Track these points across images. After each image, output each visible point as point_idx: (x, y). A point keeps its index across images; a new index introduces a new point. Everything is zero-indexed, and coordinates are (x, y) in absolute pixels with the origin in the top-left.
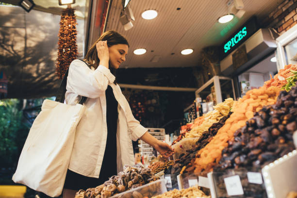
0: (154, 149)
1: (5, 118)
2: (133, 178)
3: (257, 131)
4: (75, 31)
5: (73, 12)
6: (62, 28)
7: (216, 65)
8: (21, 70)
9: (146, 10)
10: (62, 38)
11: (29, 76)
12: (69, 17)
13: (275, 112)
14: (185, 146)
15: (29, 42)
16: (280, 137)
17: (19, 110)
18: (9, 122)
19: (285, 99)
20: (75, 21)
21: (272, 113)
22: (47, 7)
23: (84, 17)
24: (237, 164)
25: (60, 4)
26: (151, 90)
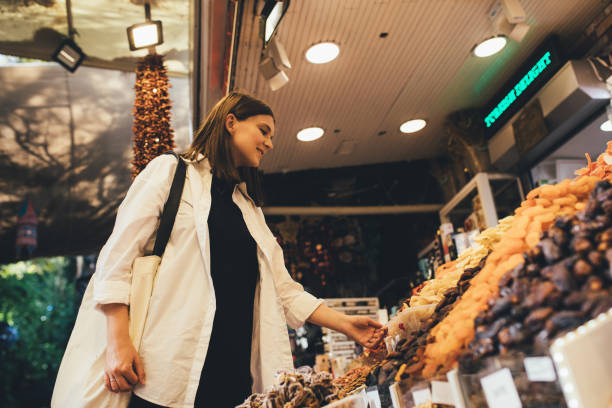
0: (357, 344)
1: (42, 299)
2: (293, 396)
3: (545, 271)
4: (167, 101)
5: (161, 62)
6: (139, 97)
7: (480, 149)
8: (66, 194)
9: (313, 44)
10: (140, 118)
11: (84, 205)
12: (153, 74)
13: (583, 226)
14: (410, 324)
15: (78, 134)
16: (592, 278)
17: (70, 281)
18: (50, 308)
19: (605, 197)
20: (167, 81)
21: (576, 228)
22: (110, 58)
23: (187, 71)
24: (505, 345)
25: (133, 48)
26: (342, 216)
